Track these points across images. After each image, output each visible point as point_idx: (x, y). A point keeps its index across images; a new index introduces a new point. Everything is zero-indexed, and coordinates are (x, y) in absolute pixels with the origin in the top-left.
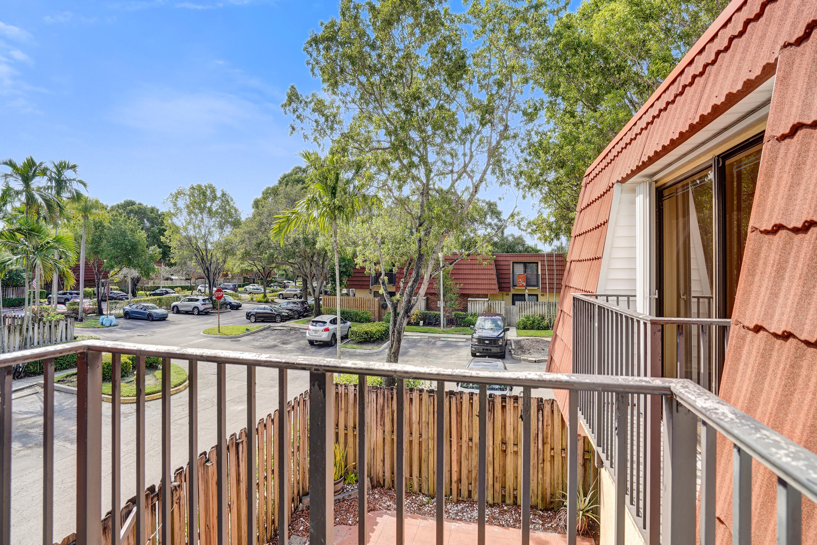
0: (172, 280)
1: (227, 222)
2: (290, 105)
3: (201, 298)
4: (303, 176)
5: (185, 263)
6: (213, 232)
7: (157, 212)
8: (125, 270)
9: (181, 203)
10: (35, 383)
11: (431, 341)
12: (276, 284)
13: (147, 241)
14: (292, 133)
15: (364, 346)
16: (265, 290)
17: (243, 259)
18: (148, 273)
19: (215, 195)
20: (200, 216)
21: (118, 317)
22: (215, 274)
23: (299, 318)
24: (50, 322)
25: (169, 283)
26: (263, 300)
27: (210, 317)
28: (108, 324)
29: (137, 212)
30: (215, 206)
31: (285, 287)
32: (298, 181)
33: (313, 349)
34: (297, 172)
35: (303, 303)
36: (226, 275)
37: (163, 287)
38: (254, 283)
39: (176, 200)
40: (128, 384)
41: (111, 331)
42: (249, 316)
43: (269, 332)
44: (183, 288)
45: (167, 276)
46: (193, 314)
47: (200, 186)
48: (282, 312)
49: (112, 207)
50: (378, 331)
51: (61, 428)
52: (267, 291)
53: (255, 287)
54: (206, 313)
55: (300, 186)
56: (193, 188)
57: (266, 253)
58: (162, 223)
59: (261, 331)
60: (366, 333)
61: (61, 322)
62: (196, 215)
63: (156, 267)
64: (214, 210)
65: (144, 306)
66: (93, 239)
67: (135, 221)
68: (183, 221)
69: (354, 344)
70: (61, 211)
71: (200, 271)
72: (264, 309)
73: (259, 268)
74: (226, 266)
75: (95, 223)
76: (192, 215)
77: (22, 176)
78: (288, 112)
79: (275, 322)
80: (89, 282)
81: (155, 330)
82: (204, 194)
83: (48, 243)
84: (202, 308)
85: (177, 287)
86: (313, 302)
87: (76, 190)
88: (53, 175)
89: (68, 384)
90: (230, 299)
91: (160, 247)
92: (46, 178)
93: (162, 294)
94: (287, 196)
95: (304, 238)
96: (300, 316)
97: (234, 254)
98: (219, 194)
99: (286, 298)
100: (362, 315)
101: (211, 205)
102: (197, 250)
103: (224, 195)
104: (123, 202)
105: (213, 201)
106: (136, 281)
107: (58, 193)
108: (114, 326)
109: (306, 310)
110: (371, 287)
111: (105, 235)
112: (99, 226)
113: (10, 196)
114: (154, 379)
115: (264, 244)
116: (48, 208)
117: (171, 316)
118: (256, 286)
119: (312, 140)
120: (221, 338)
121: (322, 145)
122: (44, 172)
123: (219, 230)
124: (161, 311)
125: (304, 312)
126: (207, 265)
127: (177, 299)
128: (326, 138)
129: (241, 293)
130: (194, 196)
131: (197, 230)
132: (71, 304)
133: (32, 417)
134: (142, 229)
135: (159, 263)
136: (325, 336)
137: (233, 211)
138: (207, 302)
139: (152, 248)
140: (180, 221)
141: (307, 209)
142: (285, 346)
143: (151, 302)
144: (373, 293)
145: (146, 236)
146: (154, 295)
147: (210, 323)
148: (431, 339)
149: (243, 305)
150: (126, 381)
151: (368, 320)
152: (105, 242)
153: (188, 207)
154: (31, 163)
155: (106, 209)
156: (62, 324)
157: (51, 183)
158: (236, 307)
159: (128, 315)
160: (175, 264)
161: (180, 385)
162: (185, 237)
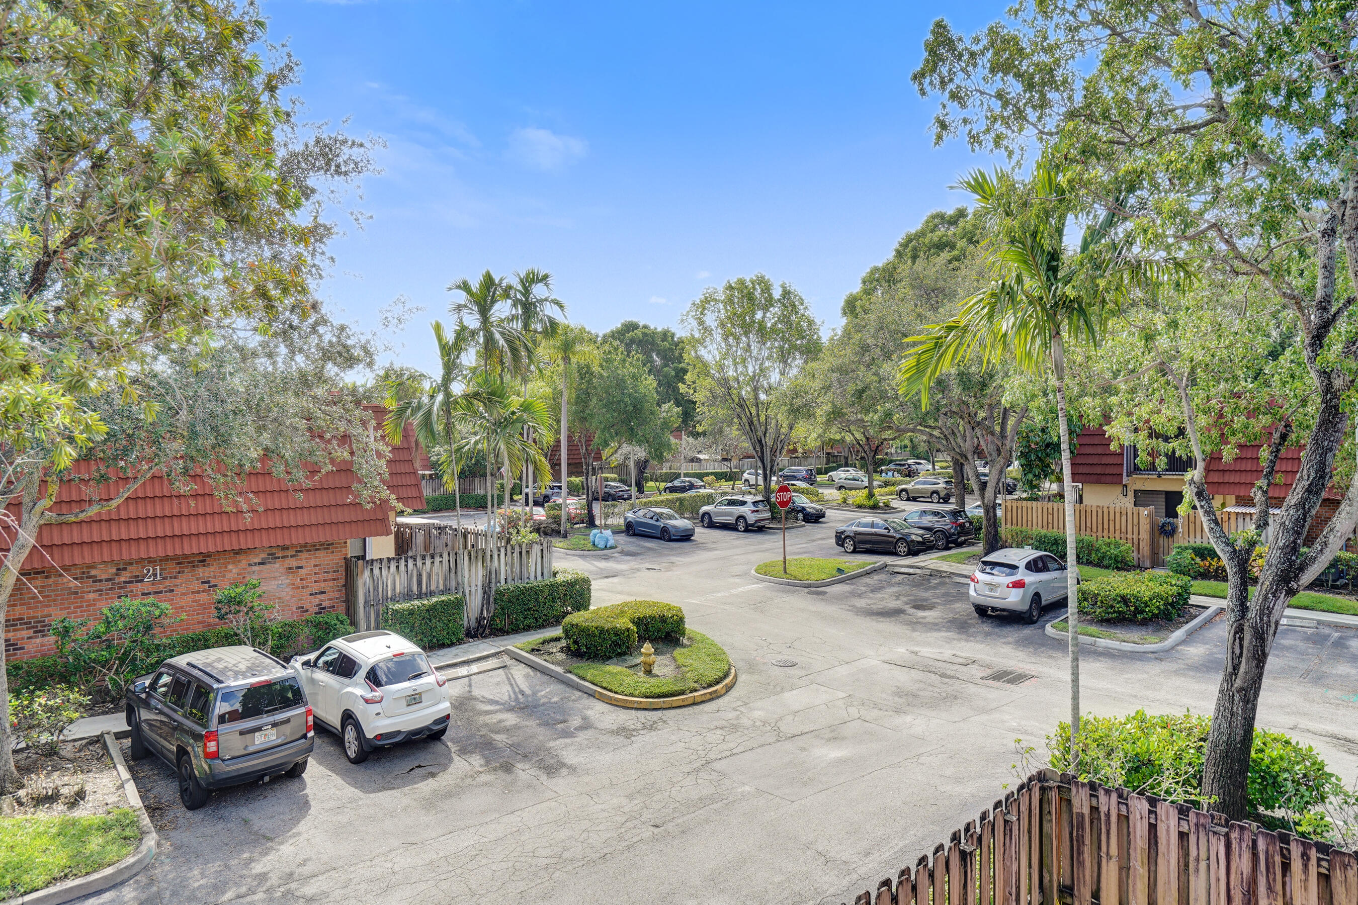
0: (699, 460)
1: (794, 347)
2: (933, 70)
3: (749, 499)
4: (950, 233)
5: (721, 431)
6: (768, 368)
7: (673, 338)
8: (626, 448)
9: (711, 320)
10: (502, 649)
11: (1326, 637)
12: (892, 466)
13: (658, 392)
14: (940, 137)
15: (1120, 632)
16: (871, 481)
17: (829, 422)
18: (661, 454)
19: (770, 295)
20: (744, 339)
21: (616, 532)
22: (774, 453)
23: (947, 548)
24: (520, 546)
25: (694, 468)
26: (866, 503)
27: (767, 537)
28: (601, 545)
29: (640, 341)
30: (771, 316)
31: (910, 474)
32: (940, 246)
33: (987, 627)
34: (936, 226)
35: (955, 514)
36: (795, 450)
37: (686, 475)
38: (847, 465)
39: (702, 313)
40: (631, 671)
41: (606, 558)
42: (840, 539)
43: (882, 576)
44: (719, 476)
45: (691, 454)
46: (736, 530)
47: (742, 282)
48: (909, 534)
49: (605, 336)
50: (1158, 596)
51: (535, 741)
52: (875, 483)
53: (848, 475)
54: (758, 529)
55: (946, 255)
56: (730, 288)
57: (876, 412)
58: (680, 359)
59: (868, 573)
60: (1124, 600)
61: (535, 546)
62: (737, 339)
63: (673, 441)
64: (769, 325)
65: (655, 513)
66: (578, 397)
67: (638, 359)
68: (716, 352)
69: (1091, 622)
70: (529, 357)
71: (746, 445)
72: (872, 525)
73: (859, 436)
74: (794, 433)
75: (580, 369)
76: (731, 340)
77: (478, 304)
78: (928, 88)
79: (895, 554)
80: (575, 468)
81: (674, 559)
82: (750, 297)
83: (513, 413)
84: (752, 518)
85: (707, 474)
86: (980, 512)
87: (549, 318)
88: (519, 296)
89: (546, 657)
90: (802, 501)
91: (678, 404)
92: (509, 302)
93: (683, 489)
94: (917, 283)
95: (961, 374)
96: (948, 542)
97: (810, 416)
98: (777, 293)
99: (915, 499)
100: (1104, 549)
101: (764, 317)
102: (741, 406)
103: (786, 293)
104: (619, 326)
105: (765, 309)
106: (642, 466)
107: (526, 326)
108: (611, 548)
109: (962, 530)
110: (1125, 480)
111: (595, 388)
112: (585, 372)
113: (464, 340)
114: (673, 667)
115: (873, 390)
116: (513, 354)
117: (701, 533)
118: (852, 472)
119: (991, 145)
120: (788, 584)
121: (1017, 152)
122: (507, 292)
123: (778, 366)
124: (681, 523)
125: (959, 534)
126: (760, 434)
127: (709, 499)
128: (1030, 131)
129: (822, 485)
130: (732, 302)
131: (740, 369)
132: (552, 508)
133: (497, 711)
134: (650, 371)
135: (677, 432)
136: (1014, 599)
137: (805, 324)
138: (761, 507)
139: (665, 407)
140: (710, 353)
141: (991, 316)
142: (921, 614)
143: (666, 506)
144: (1131, 494)
145: (655, 385)
146: (673, 490)
147: (767, 550)
148: (1327, 631)
149: (829, 513)
150: (630, 663)
151: (1121, 565)
152: (594, 400)
153: (722, 325)
154: (489, 282)
155: (595, 342)
156: (536, 549)
157: (516, 309)
158: (814, 518)
159: (631, 529)
160: (704, 434)
161: (717, 682)
162: (718, 381)
